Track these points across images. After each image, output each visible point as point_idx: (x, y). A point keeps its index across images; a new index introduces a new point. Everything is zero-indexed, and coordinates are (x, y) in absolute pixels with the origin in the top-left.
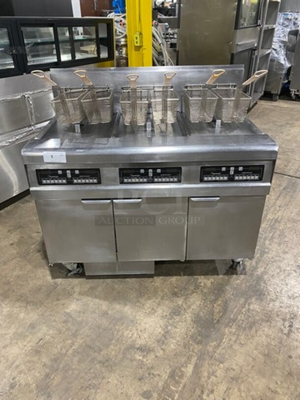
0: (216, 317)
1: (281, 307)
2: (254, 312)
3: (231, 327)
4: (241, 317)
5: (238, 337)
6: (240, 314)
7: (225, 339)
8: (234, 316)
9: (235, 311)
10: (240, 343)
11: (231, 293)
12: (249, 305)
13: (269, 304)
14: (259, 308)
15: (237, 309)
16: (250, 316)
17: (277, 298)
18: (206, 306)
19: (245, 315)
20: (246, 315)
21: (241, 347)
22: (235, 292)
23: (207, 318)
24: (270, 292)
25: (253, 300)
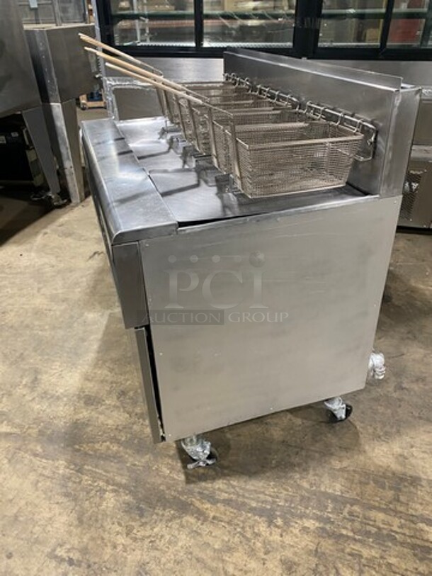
0: (85, 447)
1: (115, 547)
2: (98, 499)
3: (68, 468)
4: (87, 480)
5: (48, 477)
6: (94, 477)
7: (45, 461)
8: (89, 470)
9: (100, 471)
10: (38, 481)
11: (137, 463)
12: (113, 491)
13: (119, 524)
14: (107, 507)
15: (104, 473)
16: (88, 493)
17: (135, 540)
18: (104, 432)
19: (90, 485)
20: (92, 487)
21: (32, 483)
22: (141, 468)
23: (82, 436)
24: (148, 527)
25: (126, 498)
